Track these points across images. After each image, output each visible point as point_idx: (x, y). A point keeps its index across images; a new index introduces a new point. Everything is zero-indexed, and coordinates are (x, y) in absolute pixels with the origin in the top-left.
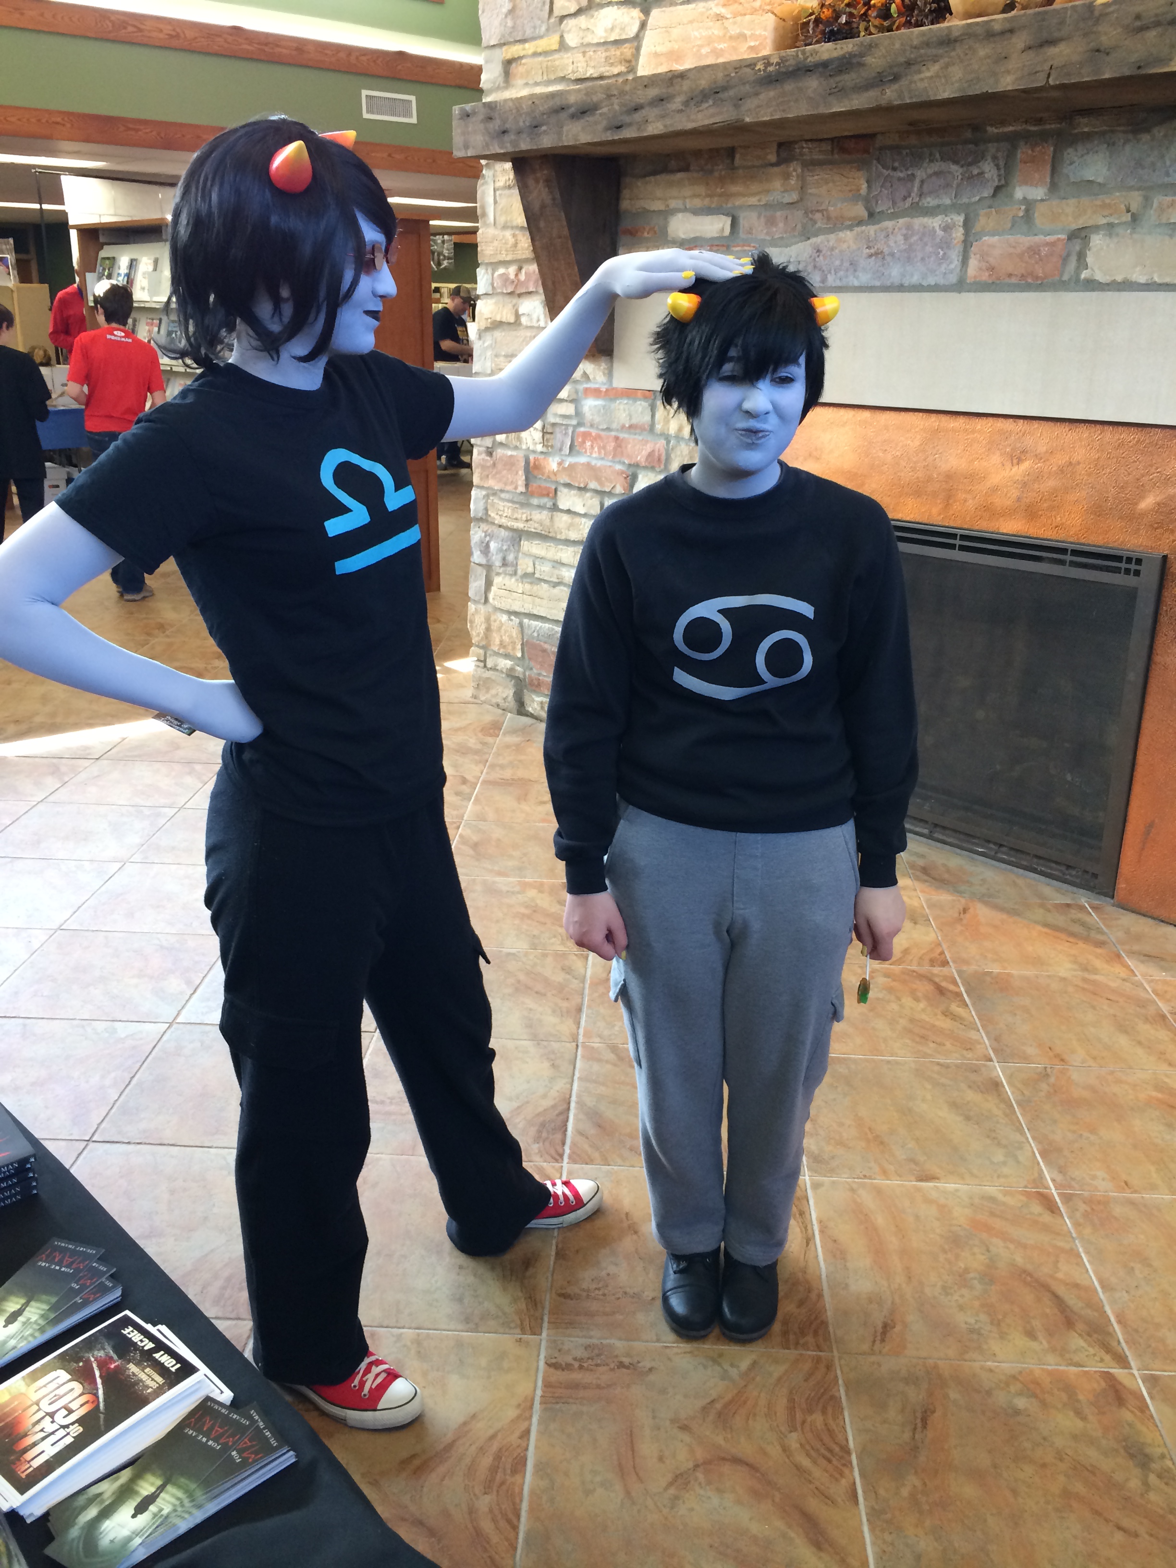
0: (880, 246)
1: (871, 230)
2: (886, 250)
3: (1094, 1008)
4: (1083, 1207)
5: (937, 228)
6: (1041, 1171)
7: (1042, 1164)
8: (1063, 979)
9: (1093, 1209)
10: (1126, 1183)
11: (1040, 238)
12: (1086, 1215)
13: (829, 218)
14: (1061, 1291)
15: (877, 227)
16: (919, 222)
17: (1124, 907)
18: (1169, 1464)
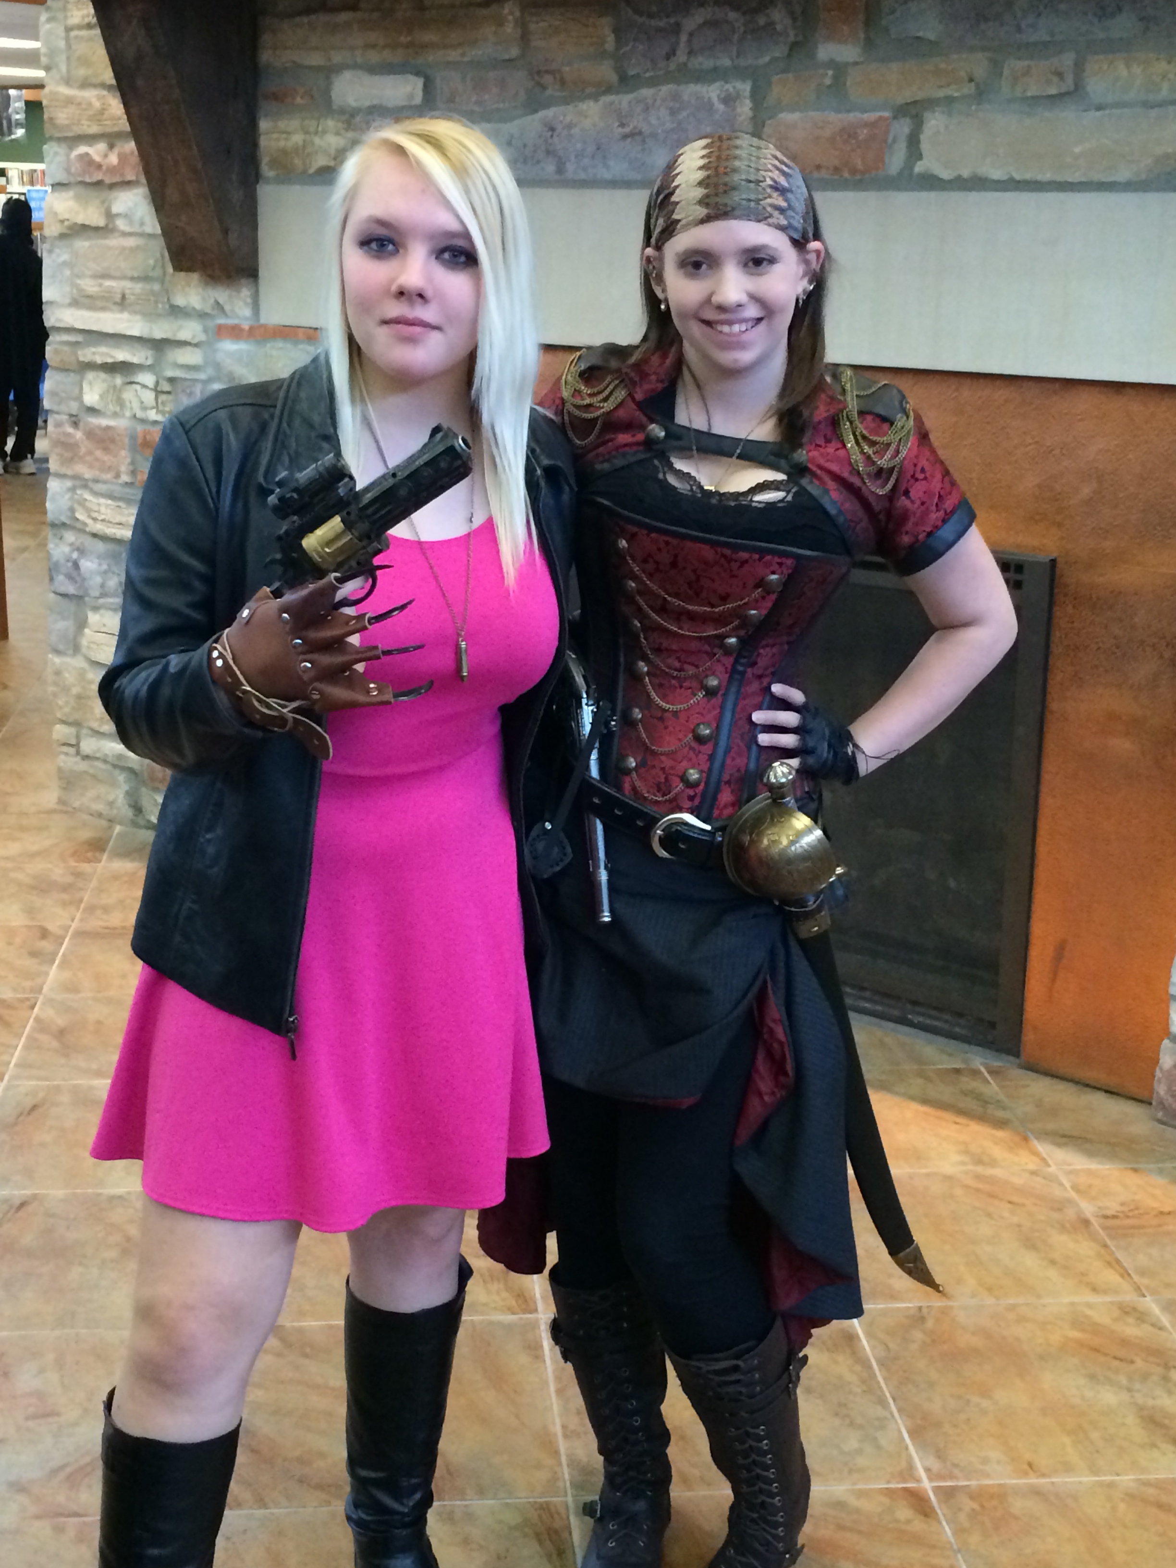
0: (636, 122)
1: (624, 100)
2: (646, 129)
3: (989, 1215)
4: (969, 1505)
5: (715, 100)
6: (910, 1457)
7: (911, 1448)
9: (982, 1506)
10: (1030, 1465)
11: (854, 117)
12: (973, 1515)
13: (563, 82)
15: (630, 96)
16: (691, 91)
17: (1034, 1069)
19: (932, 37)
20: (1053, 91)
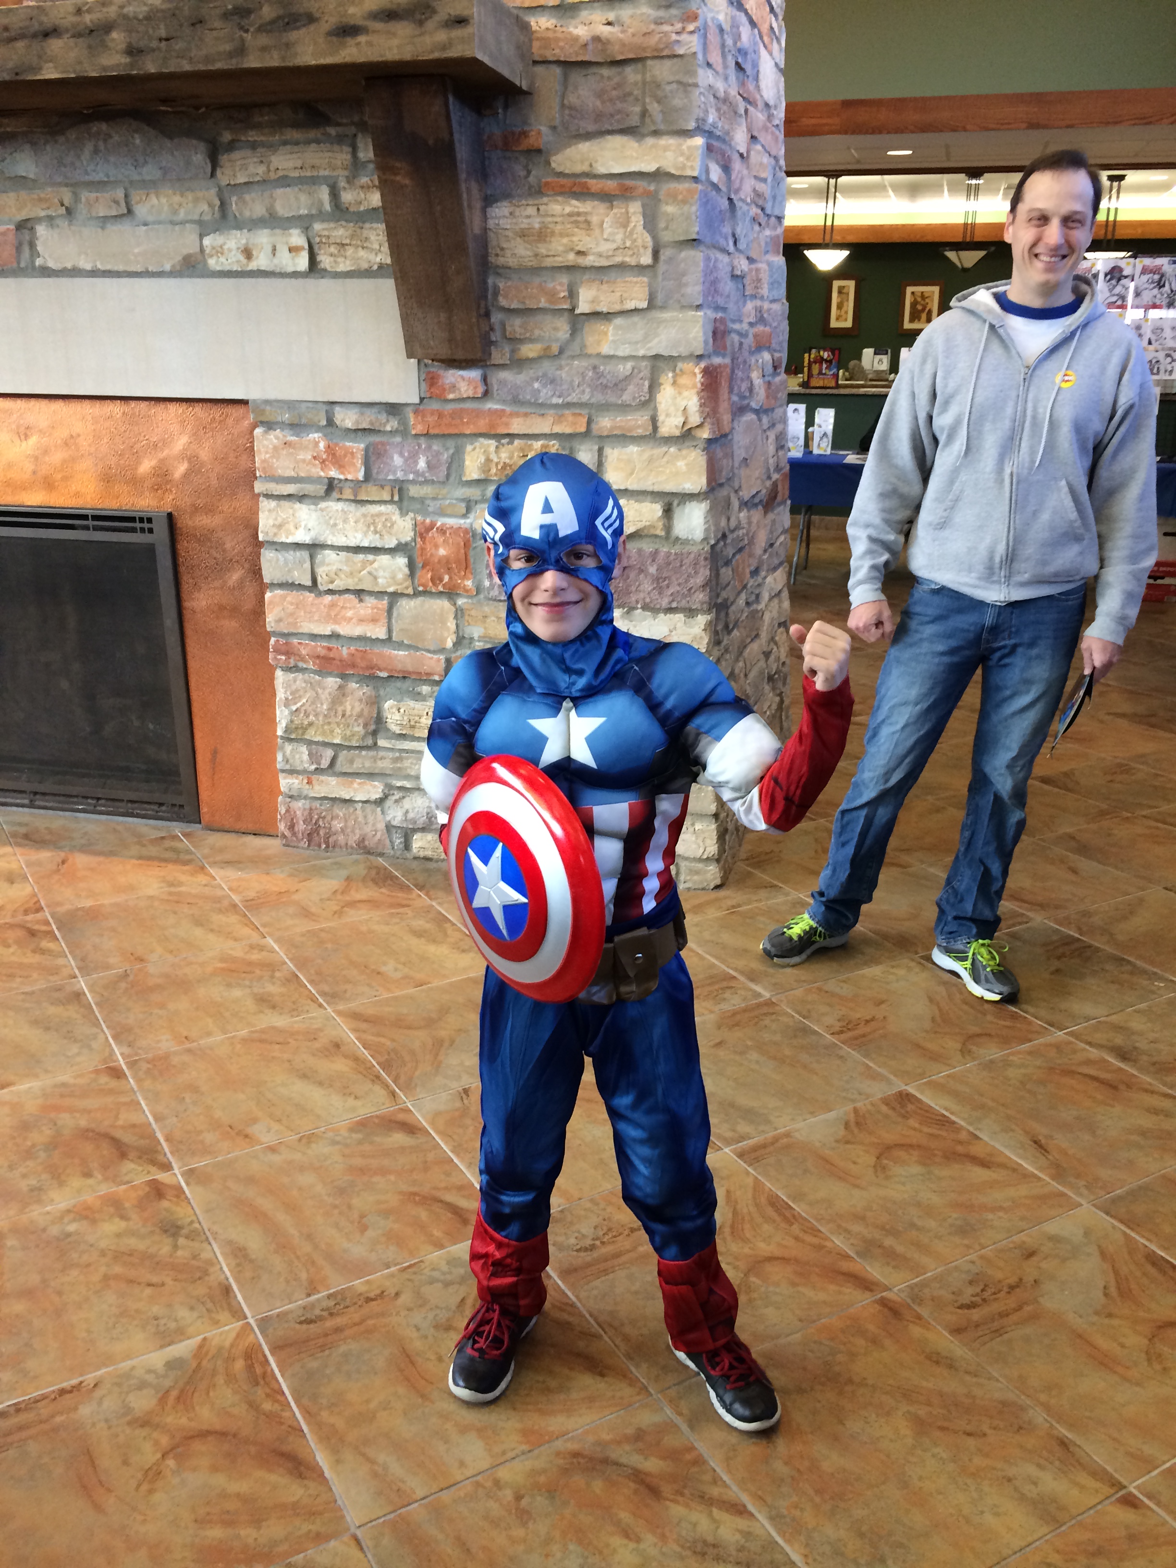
3: (175, 913)
6: (112, 1051)
7: (113, 1044)
8: (151, 898)
9: (154, 1065)
10: (186, 1037)
12: (148, 1071)
14: (118, 1134)
17: (211, 829)
18: (197, 1225)
19: (32, 176)
20: (114, 213)
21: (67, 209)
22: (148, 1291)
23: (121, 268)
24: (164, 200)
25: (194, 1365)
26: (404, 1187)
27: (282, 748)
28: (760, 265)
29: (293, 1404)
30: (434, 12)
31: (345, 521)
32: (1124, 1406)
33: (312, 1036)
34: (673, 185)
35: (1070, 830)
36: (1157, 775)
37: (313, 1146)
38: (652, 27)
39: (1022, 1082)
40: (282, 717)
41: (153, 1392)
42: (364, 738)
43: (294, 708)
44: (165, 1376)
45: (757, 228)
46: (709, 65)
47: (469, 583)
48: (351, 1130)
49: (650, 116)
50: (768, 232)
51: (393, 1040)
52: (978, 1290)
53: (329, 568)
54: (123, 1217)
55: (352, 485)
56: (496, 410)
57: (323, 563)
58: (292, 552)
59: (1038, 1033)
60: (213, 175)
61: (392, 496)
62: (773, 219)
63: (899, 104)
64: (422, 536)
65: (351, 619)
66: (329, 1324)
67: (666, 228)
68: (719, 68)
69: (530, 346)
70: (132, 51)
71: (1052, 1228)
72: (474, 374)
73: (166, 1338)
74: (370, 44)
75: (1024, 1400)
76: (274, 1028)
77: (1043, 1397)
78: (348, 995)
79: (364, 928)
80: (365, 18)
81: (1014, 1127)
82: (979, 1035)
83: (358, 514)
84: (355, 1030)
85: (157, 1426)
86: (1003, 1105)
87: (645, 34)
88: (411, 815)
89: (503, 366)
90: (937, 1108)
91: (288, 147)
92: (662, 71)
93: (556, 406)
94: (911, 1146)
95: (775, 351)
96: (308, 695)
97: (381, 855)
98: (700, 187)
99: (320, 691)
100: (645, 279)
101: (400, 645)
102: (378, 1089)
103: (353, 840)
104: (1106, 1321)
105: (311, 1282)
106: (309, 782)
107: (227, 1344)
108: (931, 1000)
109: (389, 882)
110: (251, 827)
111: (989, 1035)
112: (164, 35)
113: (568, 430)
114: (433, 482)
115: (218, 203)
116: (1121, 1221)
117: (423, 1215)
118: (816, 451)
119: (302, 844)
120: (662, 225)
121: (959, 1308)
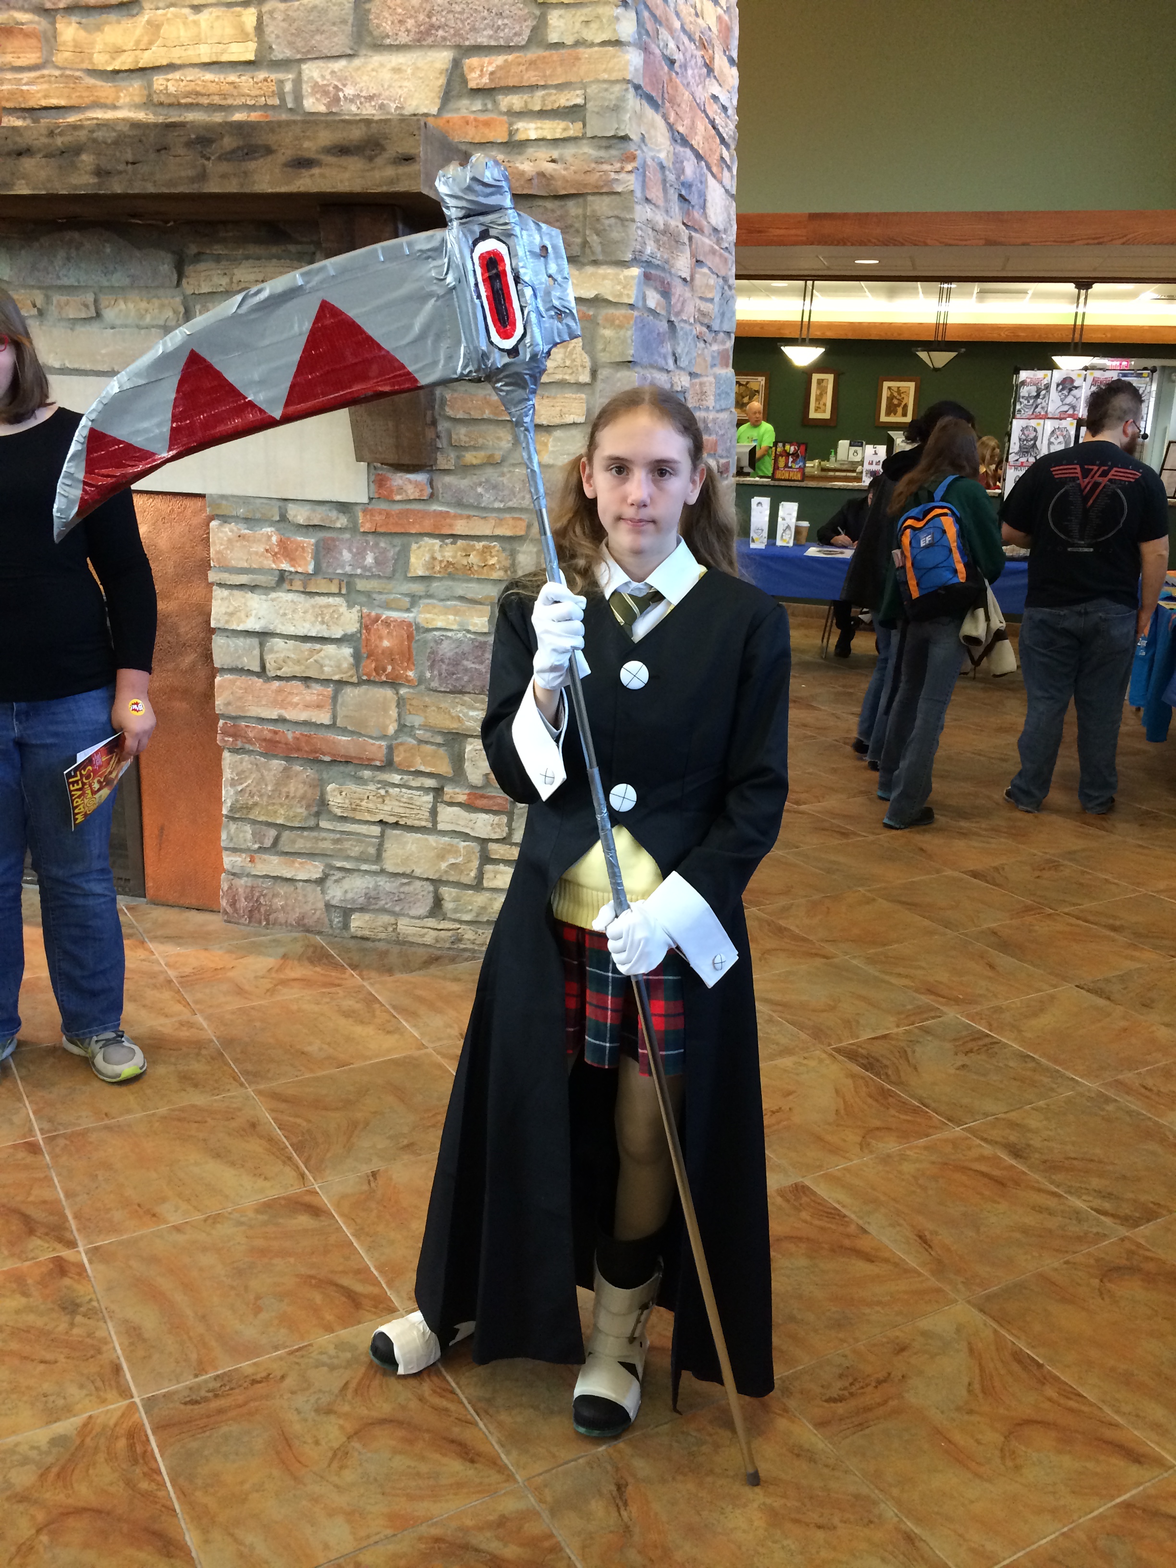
4: (62, 1142)
6: (31, 1125)
7: (33, 1120)
9: (71, 1141)
12: (65, 1147)
14: (29, 1210)
17: (157, 903)
18: (95, 1304)
19: (6, 278)
20: (83, 316)
21: (39, 309)
22: (42, 1367)
23: (88, 367)
24: (131, 306)
25: (78, 1442)
26: (303, 1270)
27: (227, 826)
28: (705, 379)
29: (168, 1484)
30: (383, 149)
31: (294, 611)
32: (972, 1502)
33: (229, 1115)
34: (611, 311)
35: (993, 925)
36: (1083, 872)
37: (218, 1226)
38: (593, 165)
39: (916, 1178)
40: (228, 795)
41: (34, 1468)
42: (306, 819)
43: (239, 788)
44: (48, 1453)
45: (701, 345)
46: (647, 200)
47: (411, 674)
48: (258, 1211)
49: (590, 247)
50: (715, 347)
51: (309, 1121)
52: (847, 1384)
53: (277, 655)
54: (25, 1294)
55: (302, 577)
56: (441, 512)
57: (272, 651)
58: (242, 639)
59: (935, 1127)
60: (179, 284)
61: (340, 589)
62: (722, 335)
63: (863, 218)
64: (367, 628)
65: (298, 704)
66: (215, 1404)
67: (604, 350)
68: (661, 203)
69: (474, 453)
70: (100, 173)
71: (924, 1324)
72: (421, 477)
73: (52, 1415)
74: (323, 176)
75: (876, 1494)
76: (193, 1106)
77: (895, 1492)
78: (270, 1075)
79: (294, 1007)
80: (317, 152)
81: (902, 1221)
82: (878, 1129)
83: (307, 605)
84: (272, 1110)
85: (36, 1502)
86: (894, 1200)
87: (585, 172)
88: (350, 896)
89: (447, 472)
90: (830, 1201)
91: (251, 261)
92: (601, 206)
93: (499, 510)
94: (800, 1239)
95: (721, 457)
96: (253, 776)
97: (320, 933)
98: (636, 313)
99: (265, 773)
100: (583, 396)
101: (344, 731)
102: (287, 1169)
103: (293, 918)
104: (966, 1417)
105: (200, 1362)
106: (252, 861)
107: (112, 1422)
108: (837, 1091)
109: (325, 961)
110: (194, 903)
111: (889, 1129)
112: (131, 160)
113: (509, 533)
114: (379, 577)
115: (182, 310)
116: (994, 1319)
117: (318, 1298)
118: (779, 543)
119: (242, 921)
120: (600, 346)
121: (826, 1401)
